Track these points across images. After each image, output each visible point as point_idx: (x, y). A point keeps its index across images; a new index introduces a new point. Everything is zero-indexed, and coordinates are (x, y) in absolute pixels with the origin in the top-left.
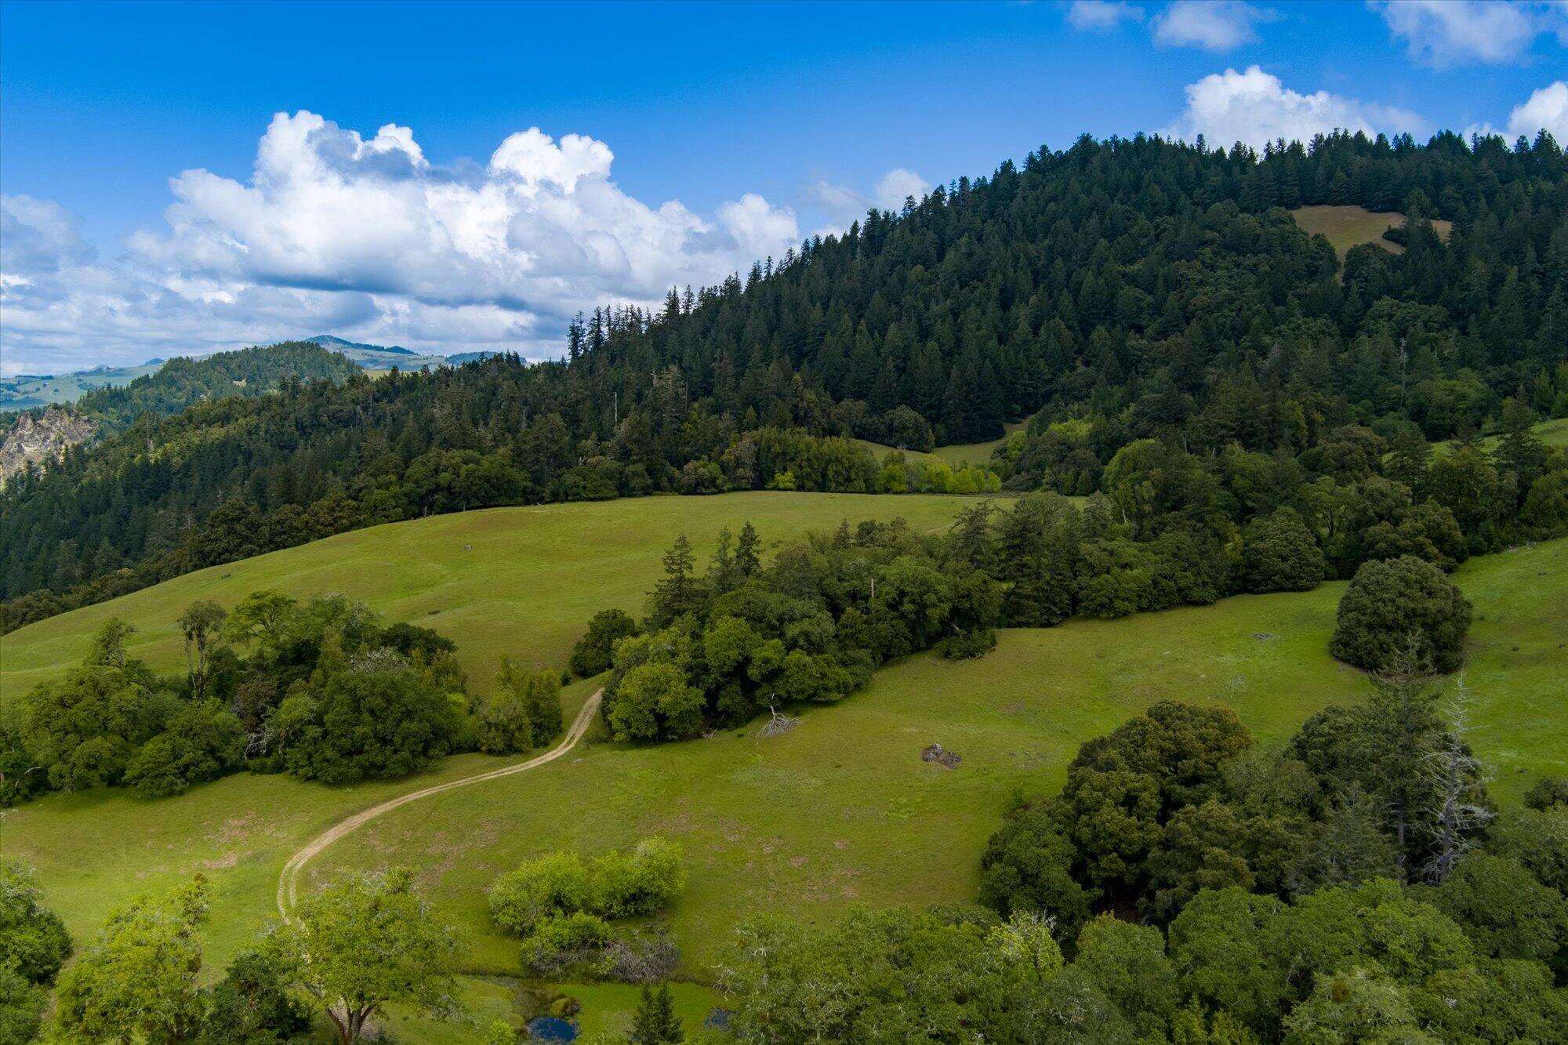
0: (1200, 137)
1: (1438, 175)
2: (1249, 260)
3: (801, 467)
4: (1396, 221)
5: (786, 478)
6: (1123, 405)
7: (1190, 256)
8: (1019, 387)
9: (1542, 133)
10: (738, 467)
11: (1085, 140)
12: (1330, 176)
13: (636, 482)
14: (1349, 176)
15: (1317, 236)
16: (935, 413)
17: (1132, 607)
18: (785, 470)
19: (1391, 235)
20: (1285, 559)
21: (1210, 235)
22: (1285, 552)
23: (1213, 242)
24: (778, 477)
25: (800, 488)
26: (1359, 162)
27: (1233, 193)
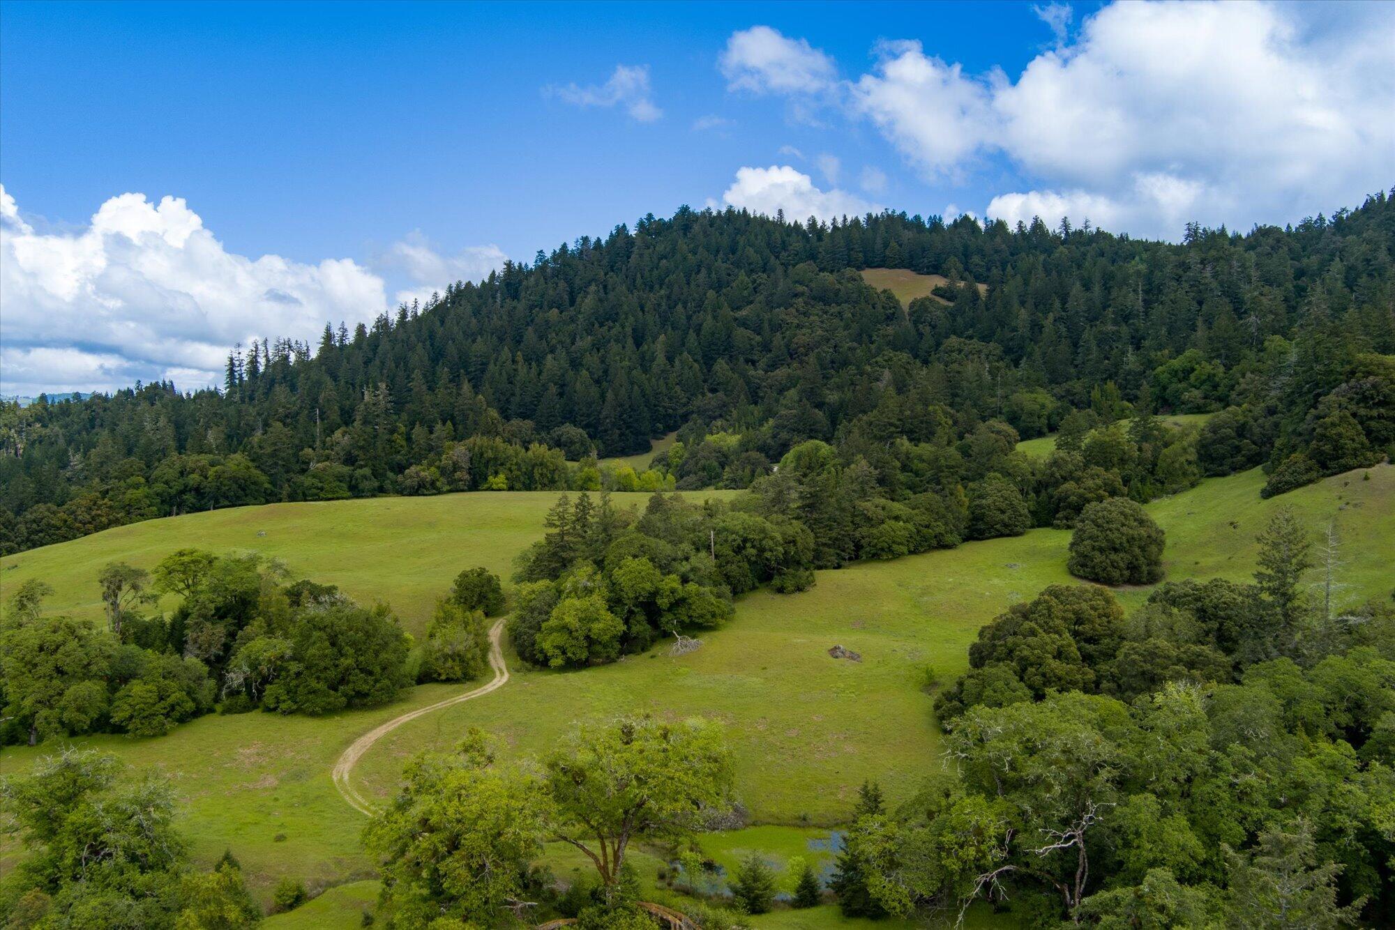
0: (780, 212)
1: (966, 247)
2: (834, 309)
3: (511, 471)
4: (941, 282)
5: (501, 479)
6: (764, 419)
7: (788, 306)
8: (661, 409)
9: (1036, 219)
10: (455, 471)
11: (685, 210)
12: (886, 245)
13: (366, 485)
14: (900, 246)
15: (885, 291)
16: (594, 431)
17: (905, 549)
18: (496, 473)
19: (937, 292)
20: (1003, 512)
21: (800, 288)
22: (1003, 506)
23: (802, 294)
24: (491, 478)
25: (511, 488)
26: (908, 235)
27: (812, 256)
